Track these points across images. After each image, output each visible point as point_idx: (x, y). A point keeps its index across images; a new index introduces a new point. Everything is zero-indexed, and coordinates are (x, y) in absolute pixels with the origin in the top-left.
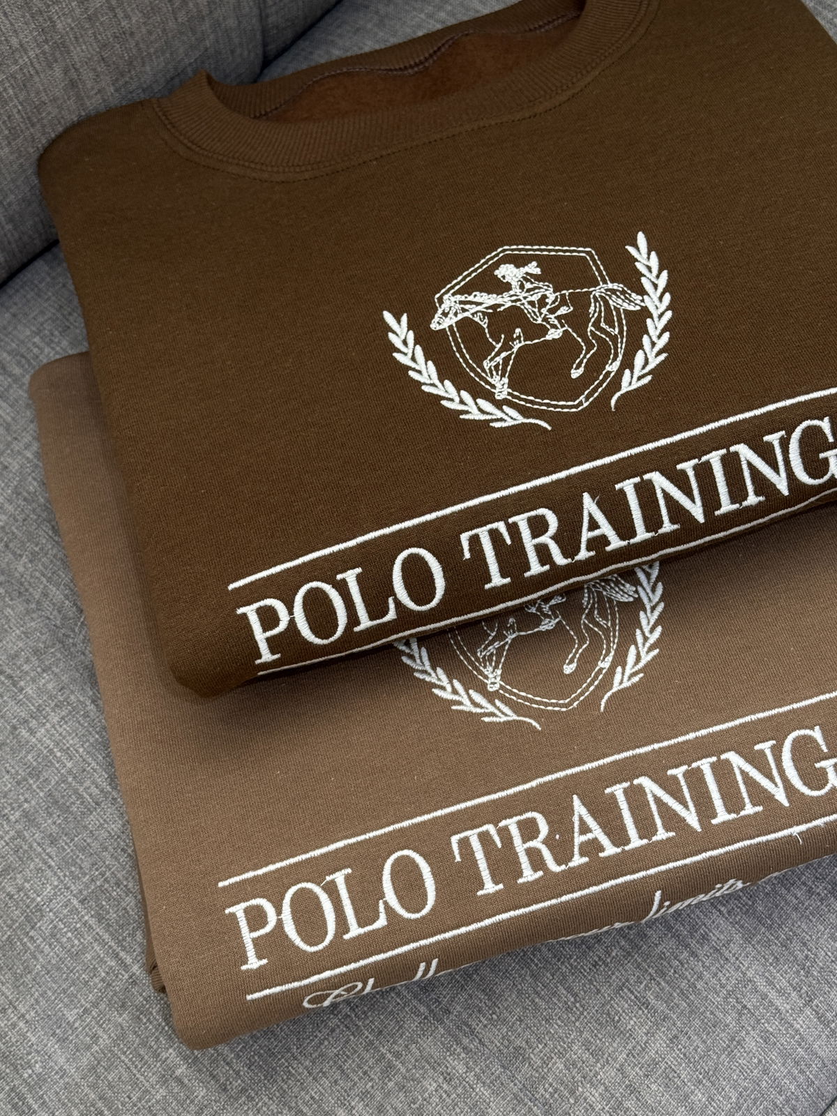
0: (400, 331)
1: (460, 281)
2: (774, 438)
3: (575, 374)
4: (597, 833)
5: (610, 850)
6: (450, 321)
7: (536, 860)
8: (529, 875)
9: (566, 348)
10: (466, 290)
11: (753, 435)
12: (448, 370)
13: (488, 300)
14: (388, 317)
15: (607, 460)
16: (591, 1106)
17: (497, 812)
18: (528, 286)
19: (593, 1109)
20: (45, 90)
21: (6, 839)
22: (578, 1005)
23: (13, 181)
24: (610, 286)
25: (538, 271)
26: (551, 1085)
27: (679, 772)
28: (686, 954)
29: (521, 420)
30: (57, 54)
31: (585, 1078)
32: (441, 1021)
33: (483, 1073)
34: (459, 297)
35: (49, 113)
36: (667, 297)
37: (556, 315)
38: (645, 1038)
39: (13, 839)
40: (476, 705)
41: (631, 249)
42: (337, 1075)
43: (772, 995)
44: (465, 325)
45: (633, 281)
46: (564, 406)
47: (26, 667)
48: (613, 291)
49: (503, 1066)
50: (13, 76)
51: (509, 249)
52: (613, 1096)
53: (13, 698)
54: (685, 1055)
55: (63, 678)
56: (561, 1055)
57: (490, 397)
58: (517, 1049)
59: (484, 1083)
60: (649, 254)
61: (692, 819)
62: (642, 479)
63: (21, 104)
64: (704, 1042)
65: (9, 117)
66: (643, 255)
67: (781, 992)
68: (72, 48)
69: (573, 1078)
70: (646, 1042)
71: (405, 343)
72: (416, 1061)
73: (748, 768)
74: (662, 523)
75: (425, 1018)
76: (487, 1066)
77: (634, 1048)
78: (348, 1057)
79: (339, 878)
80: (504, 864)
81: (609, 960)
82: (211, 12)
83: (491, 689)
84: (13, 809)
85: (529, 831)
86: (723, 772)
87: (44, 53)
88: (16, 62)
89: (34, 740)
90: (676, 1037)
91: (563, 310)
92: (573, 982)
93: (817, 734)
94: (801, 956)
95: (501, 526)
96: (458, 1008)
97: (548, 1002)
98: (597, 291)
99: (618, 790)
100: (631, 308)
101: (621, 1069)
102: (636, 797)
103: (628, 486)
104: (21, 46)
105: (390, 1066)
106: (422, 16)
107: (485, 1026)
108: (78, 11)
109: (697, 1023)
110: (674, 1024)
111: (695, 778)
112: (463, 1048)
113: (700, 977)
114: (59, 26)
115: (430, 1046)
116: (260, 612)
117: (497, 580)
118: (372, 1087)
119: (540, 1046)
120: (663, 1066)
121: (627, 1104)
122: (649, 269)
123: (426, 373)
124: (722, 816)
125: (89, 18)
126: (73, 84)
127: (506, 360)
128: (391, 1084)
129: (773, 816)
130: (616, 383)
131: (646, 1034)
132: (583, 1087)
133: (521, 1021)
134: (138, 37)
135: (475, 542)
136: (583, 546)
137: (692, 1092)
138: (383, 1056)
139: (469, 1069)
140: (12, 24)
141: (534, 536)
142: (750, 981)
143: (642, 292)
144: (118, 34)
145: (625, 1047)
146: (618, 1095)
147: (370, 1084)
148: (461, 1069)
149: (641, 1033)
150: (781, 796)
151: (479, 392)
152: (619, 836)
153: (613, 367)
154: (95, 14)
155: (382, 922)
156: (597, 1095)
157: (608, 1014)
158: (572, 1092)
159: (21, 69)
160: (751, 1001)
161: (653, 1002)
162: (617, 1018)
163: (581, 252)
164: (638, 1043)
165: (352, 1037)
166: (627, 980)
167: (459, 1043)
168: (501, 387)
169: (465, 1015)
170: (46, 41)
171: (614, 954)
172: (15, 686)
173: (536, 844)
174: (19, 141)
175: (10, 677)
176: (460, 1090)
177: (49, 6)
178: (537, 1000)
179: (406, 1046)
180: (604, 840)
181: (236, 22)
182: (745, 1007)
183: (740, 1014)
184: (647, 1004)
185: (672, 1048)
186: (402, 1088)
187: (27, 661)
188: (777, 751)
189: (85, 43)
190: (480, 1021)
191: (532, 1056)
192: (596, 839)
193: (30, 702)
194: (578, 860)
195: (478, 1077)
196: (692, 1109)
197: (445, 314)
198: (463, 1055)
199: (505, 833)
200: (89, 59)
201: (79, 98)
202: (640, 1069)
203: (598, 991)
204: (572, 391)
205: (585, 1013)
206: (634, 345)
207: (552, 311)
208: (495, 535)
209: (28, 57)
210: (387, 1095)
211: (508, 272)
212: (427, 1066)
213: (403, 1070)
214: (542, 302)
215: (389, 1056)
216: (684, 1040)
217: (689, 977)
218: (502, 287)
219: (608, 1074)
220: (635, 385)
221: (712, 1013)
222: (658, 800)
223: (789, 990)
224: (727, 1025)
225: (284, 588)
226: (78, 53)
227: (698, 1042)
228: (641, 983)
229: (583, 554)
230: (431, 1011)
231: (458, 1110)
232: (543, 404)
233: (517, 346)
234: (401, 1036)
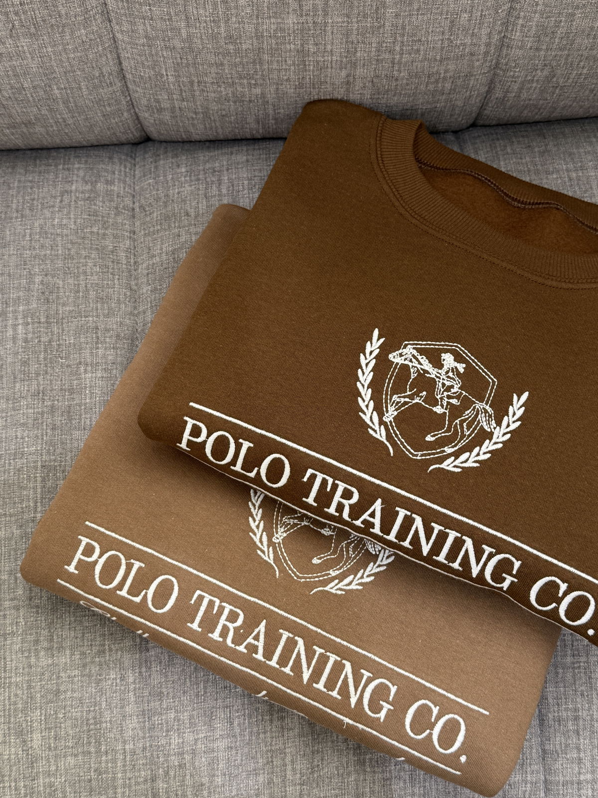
0: (374, 345)
1: (423, 344)
2: (488, 550)
3: (429, 438)
4: (261, 645)
5: (259, 656)
6: (399, 360)
7: (224, 632)
8: (216, 636)
9: (437, 422)
10: (421, 351)
11: (480, 540)
12: (376, 386)
13: (426, 365)
14: (376, 333)
15: (403, 493)
16: (170, 743)
17: (226, 597)
18: (450, 374)
19: (170, 746)
20: (331, 77)
21: (35, 410)
22: (203, 697)
23: (287, 104)
24: (487, 408)
25: (462, 371)
26: (162, 720)
27: (319, 651)
28: (268, 718)
29: (384, 439)
30: (349, 66)
31: (178, 730)
32: (141, 652)
33: (139, 689)
34: (415, 352)
35: (326, 88)
36: (508, 436)
37: (449, 401)
38: (218, 736)
39: (38, 413)
40: (261, 542)
41: (515, 397)
42: (80, 635)
43: (289, 767)
44: (405, 368)
45: (500, 414)
46: (409, 450)
47: (108, 340)
48: (486, 411)
49: (150, 693)
50: (318, 62)
51: (459, 348)
52: (183, 747)
53: (91, 349)
54: (228, 758)
55: (118, 359)
56: (177, 711)
57: (381, 415)
58: (161, 692)
59: (135, 694)
60: (521, 407)
61: (306, 676)
62: (411, 515)
63: (313, 76)
64: (242, 760)
65: (303, 78)
66: (517, 406)
67: (294, 770)
68: (359, 67)
69: (173, 726)
70: (217, 739)
71: (371, 353)
72: (116, 659)
73: (350, 676)
74: (405, 540)
75: (136, 645)
76: (143, 688)
77: (210, 736)
78: (90, 632)
79: (137, 565)
80: (210, 622)
81: (233, 691)
82: (449, 94)
83: (274, 540)
84: (50, 399)
85: (233, 617)
86: (338, 668)
87: (342, 61)
88: (323, 56)
89: (83, 376)
90: (231, 748)
91: (454, 401)
92: (210, 686)
93: (393, 689)
94: (316, 763)
95: (330, 481)
96: (153, 653)
97: (191, 685)
98: (479, 405)
99: (286, 635)
100: (486, 428)
101: (196, 740)
102: (291, 645)
103: (402, 513)
104: (331, 51)
105: (104, 652)
106: (564, 167)
107: (157, 671)
108: (373, 53)
109: (246, 750)
110: (236, 742)
111: (323, 660)
112: (140, 672)
113: (265, 733)
114: (358, 54)
115: (127, 659)
116: (194, 426)
117: (310, 500)
118: (89, 654)
119: (171, 700)
120: (215, 754)
121: (186, 756)
122: (514, 414)
123: (365, 377)
124: (320, 686)
125: (377, 60)
126: (348, 83)
127: (406, 403)
128: (97, 659)
129: (342, 705)
130: (441, 460)
131: (220, 736)
132: (174, 733)
133: (173, 682)
134: (399, 83)
135: (313, 477)
136: (361, 519)
137: (218, 776)
138: (104, 645)
139: (134, 683)
140: (333, 39)
141: (342, 497)
142: (285, 753)
143: (499, 423)
144: (388, 76)
145: (206, 733)
146: (186, 749)
147: (89, 651)
148: (131, 680)
149: (218, 733)
150: (353, 701)
151: (379, 409)
152: (268, 655)
153: (449, 450)
154: (382, 60)
155: (138, 599)
156: (176, 741)
157: (212, 713)
158: (168, 731)
159: (324, 61)
160: (277, 762)
161: (236, 723)
162: (214, 718)
163: (491, 378)
164: (213, 735)
165: (99, 625)
166: (233, 706)
167: (140, 668)
168: (391, 414)
169: (153, 659)
170: (346, 57)
171: (237, 690)
172: (96, 344)
173: (231, 626)
174: (302, 91)
175: (98, 338)
176: (123, 688)
177: (359, 42)
178: (187, 680)
179: (117, 650)
180: (261, 650)
181: (463, 104)
182: (272, 762)
183: (268, 763)
184: (232, 723)
185: (225, 751)
186: (100, 665)
187: (111, 337)
188: (369, 681)
189: (367, 70)
190: (157, 667)
191: (165, 701)
192: (258, 646)
193: (96, 357)
194: (242, 648)
195: (135, 689)
196: (212, 782)
197: (401, 355)
198: (137, 674)
199: (221, 609)
200: (364, 77)
201: (348, 90)
202: (205, 747)
203: (216, 700)
204: (420, 445)
205: (203, 704)
206: (469, 448)
207: (449, 397)
208: (324, 482)
209: (332, 59)
210: (93, 662)
211: (448, 360)
212: (118, 666)
213: (107, 658)
214: (449, 388)
215: (107, 647)
216: (234, 752)
217: (260, 728)
218: (438, 364)
219: (189, 737)
220: (450, 468)
221: (256, 752)
222: (299, 654)
223: (298, 772)
224: (258, 762)
225: (213, 425)
226: (359, 71)
227: (239, 758)
228: (238, 712)
229: (358, 523)
230: (141, 644)
231: (115, 695)
232: (400, 440)
233: (417, 400)
234: (119, 644)
